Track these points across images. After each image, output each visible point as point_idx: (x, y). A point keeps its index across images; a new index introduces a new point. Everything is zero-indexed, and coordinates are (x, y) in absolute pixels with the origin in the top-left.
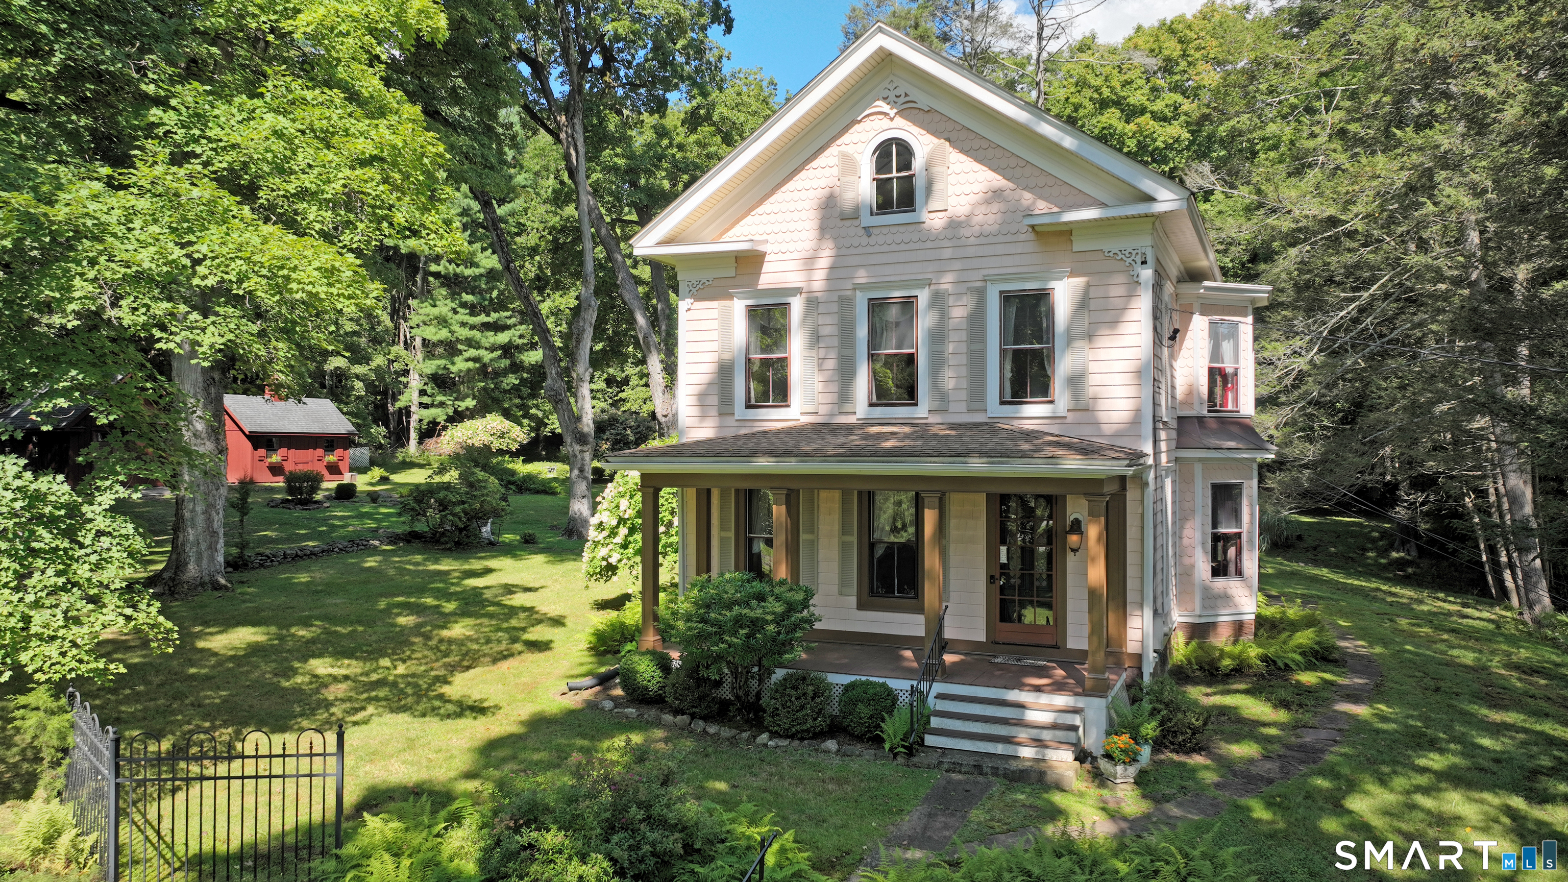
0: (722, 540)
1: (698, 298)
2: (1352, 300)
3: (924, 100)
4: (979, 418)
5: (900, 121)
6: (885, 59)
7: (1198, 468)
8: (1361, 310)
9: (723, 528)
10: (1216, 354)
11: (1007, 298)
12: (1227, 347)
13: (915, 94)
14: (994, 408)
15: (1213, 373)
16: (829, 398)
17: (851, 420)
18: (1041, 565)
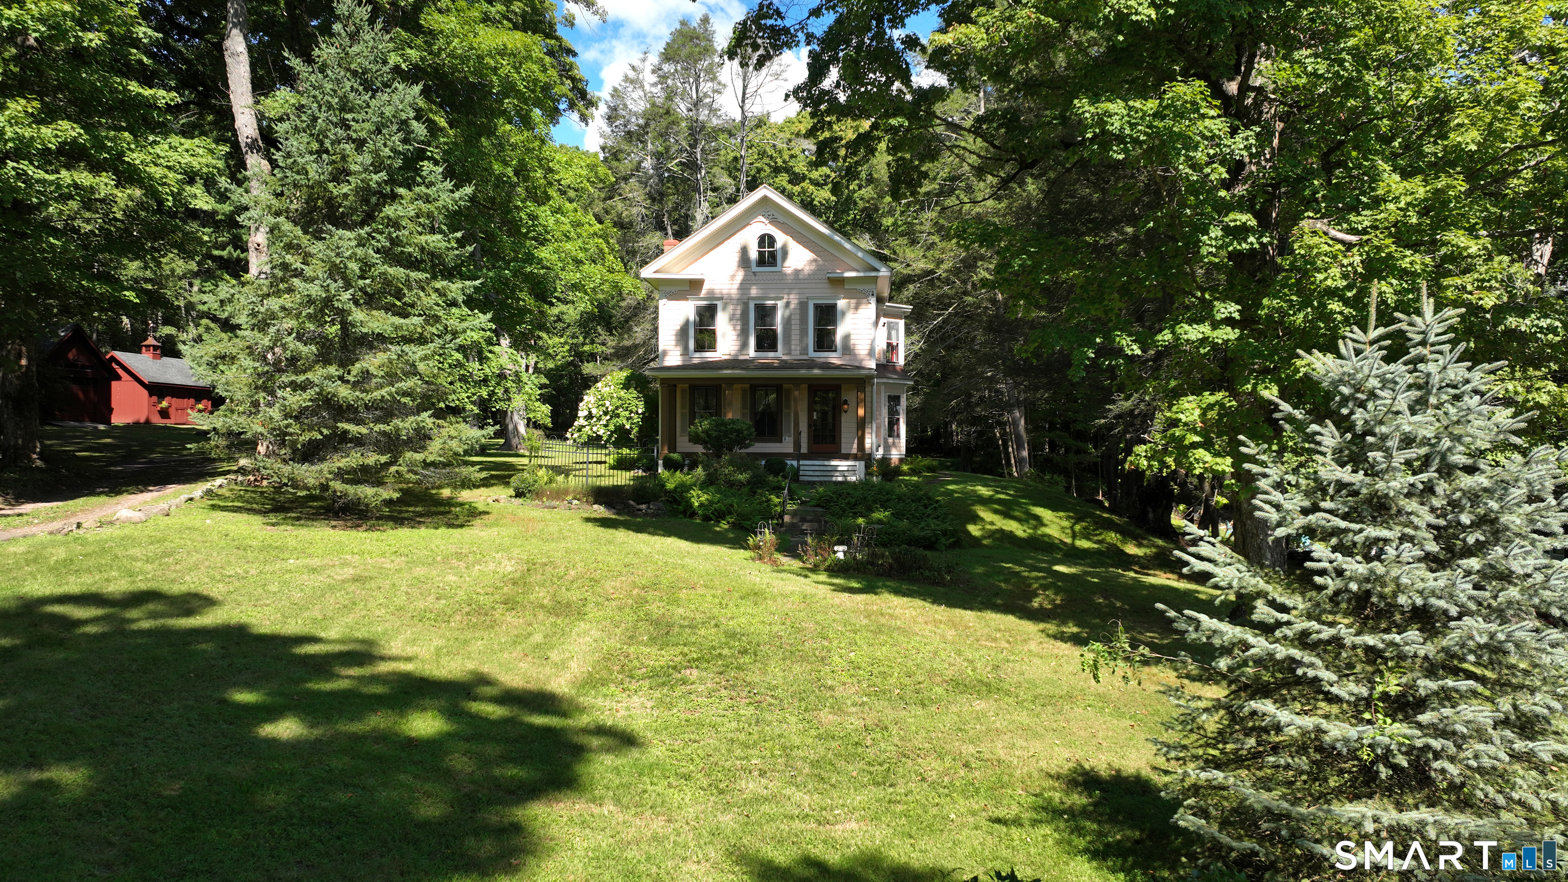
0: (682, 414)
1: (669, 299)
2: (939, 315)
3: (781, 219)
4: (805, 357)
5: (770, 226)
6: (765, 199)
7: (883, 387)
8: (944, 321)
9: (683, 407)
10: (889, 336)
11: (817, 307)
12: (893, 333)
13: (777, 215)
14: (812, 354)
15: (889, 345)
16: (737, 348)
17: (747, 357)
18: (830, 420)
